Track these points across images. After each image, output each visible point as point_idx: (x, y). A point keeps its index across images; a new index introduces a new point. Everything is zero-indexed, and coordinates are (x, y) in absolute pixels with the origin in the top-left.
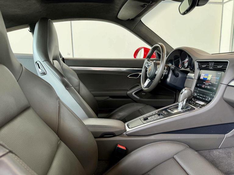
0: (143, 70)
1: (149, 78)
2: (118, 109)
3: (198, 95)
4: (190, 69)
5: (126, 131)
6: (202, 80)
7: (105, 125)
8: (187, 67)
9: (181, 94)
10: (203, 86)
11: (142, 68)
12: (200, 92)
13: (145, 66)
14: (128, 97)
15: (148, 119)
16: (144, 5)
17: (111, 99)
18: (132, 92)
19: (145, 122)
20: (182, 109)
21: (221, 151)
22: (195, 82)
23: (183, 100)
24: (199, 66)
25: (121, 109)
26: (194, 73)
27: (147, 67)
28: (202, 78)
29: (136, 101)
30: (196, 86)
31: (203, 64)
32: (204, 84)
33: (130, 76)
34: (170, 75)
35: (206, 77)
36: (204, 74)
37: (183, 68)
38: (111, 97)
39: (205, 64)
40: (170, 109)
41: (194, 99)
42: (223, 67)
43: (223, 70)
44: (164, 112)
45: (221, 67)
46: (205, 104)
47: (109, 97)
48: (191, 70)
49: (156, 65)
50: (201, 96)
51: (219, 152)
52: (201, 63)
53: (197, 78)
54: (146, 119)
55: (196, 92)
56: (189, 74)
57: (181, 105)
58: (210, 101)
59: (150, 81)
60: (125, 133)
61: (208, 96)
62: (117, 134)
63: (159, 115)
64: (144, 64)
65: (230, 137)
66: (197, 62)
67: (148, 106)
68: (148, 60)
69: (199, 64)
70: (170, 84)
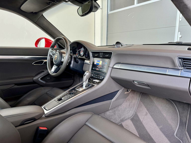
0: (48, 57)
1: (56, 65)
2: (26, 95)
3: (94, 75)
4: (85, 57)
5: (44, 114)
6: (95, 65)
7: (24, 112)
8: (83, 56)
9: (85, 76)
10: (97, 69)
11: (47, 56)
12: (95, 74)
13: (50, 55)
14: (34, 82)
15: (62, 99)
16: (50, 3)
17: (16, 86)
18: (38, 78)
19: (60, 102)
20: (86, 87)
21: (110, 111)
22: (91, 66)
23: (86, 80)
24: (93, 55)
25: (29, 94)
26: (90, 60)
27: (51, 55)
28: (95, 63)
29: (42, 86)
30: (92, 69)
31: (95, 54)
32: (98, 68)
33: (34, 63)
34: (72, 62)
35: (98, 63)
36: (97, 61)
37: (79, 56)
38: (16, 84)
39: (97, 54)
40: (77, 88)
41: (92, 79)
42: (109, 56)
43: (109, 58)
44: (73, 91)
45: (108, 56)
46: (100, 81)
47: (14, 85)
48: (87, 58)
49: (61, 54)
50: (96, 76)
51: (110, 113)
52: (94, 53)
53: (92, 64)
54: (60, 100)
55: (93, 74)
56: (85, 61)
57: (85, 84)
58: (103, 79)
59: (56, 67)
60: (44, 116)
61: (101, 75)
62: (37, 118)
63: (70, 94)
64: (49, 52)
65: (115, 101)
66: (91, 52)
67: (55, 89)
68: (52, 49)
69: (92, 54)
70: (73, 68)
